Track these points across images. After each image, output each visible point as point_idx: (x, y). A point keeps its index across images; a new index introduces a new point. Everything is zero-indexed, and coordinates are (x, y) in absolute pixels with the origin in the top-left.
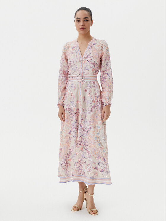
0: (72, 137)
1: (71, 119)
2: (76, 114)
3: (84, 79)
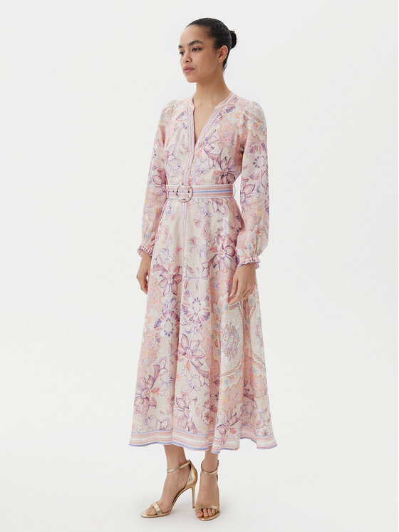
0: (162, 334)
1: (162, 290)
2: (175, 280)
3: (192, 195)
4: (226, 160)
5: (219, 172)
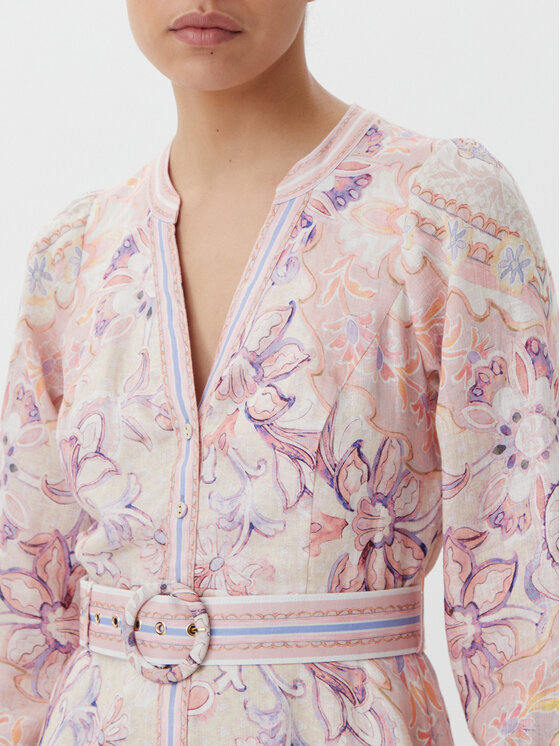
3: (210, 646)
4: (360, 455)
5: (340, 523)
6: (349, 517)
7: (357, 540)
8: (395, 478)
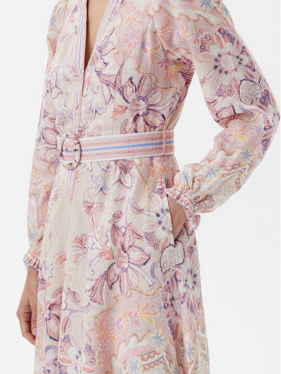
3: (81, 156)
4: (132, 82)
5: (124, 108)
6: (128, 105)
7: (132, 114)
8: (148, 90)
